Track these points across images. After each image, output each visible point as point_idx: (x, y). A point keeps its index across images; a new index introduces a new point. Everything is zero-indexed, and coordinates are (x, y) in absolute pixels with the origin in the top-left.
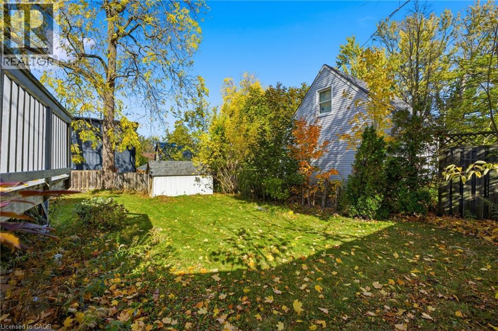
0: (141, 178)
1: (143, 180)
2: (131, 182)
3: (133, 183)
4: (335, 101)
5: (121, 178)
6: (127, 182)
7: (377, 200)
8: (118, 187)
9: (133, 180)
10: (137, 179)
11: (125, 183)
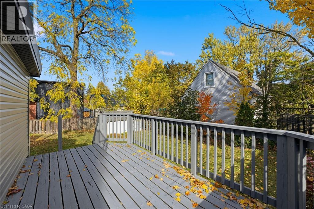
0: (94, 121)
1: (95, 122)
2: (88, 124)
3: (89, 124)
4: (216, 80)
5: (81, 122)
6: (85, 125)
7: (250, 139)
8: (79, 128)
9: (88, 123)
10: (91, 122)
11: (84, 125)
